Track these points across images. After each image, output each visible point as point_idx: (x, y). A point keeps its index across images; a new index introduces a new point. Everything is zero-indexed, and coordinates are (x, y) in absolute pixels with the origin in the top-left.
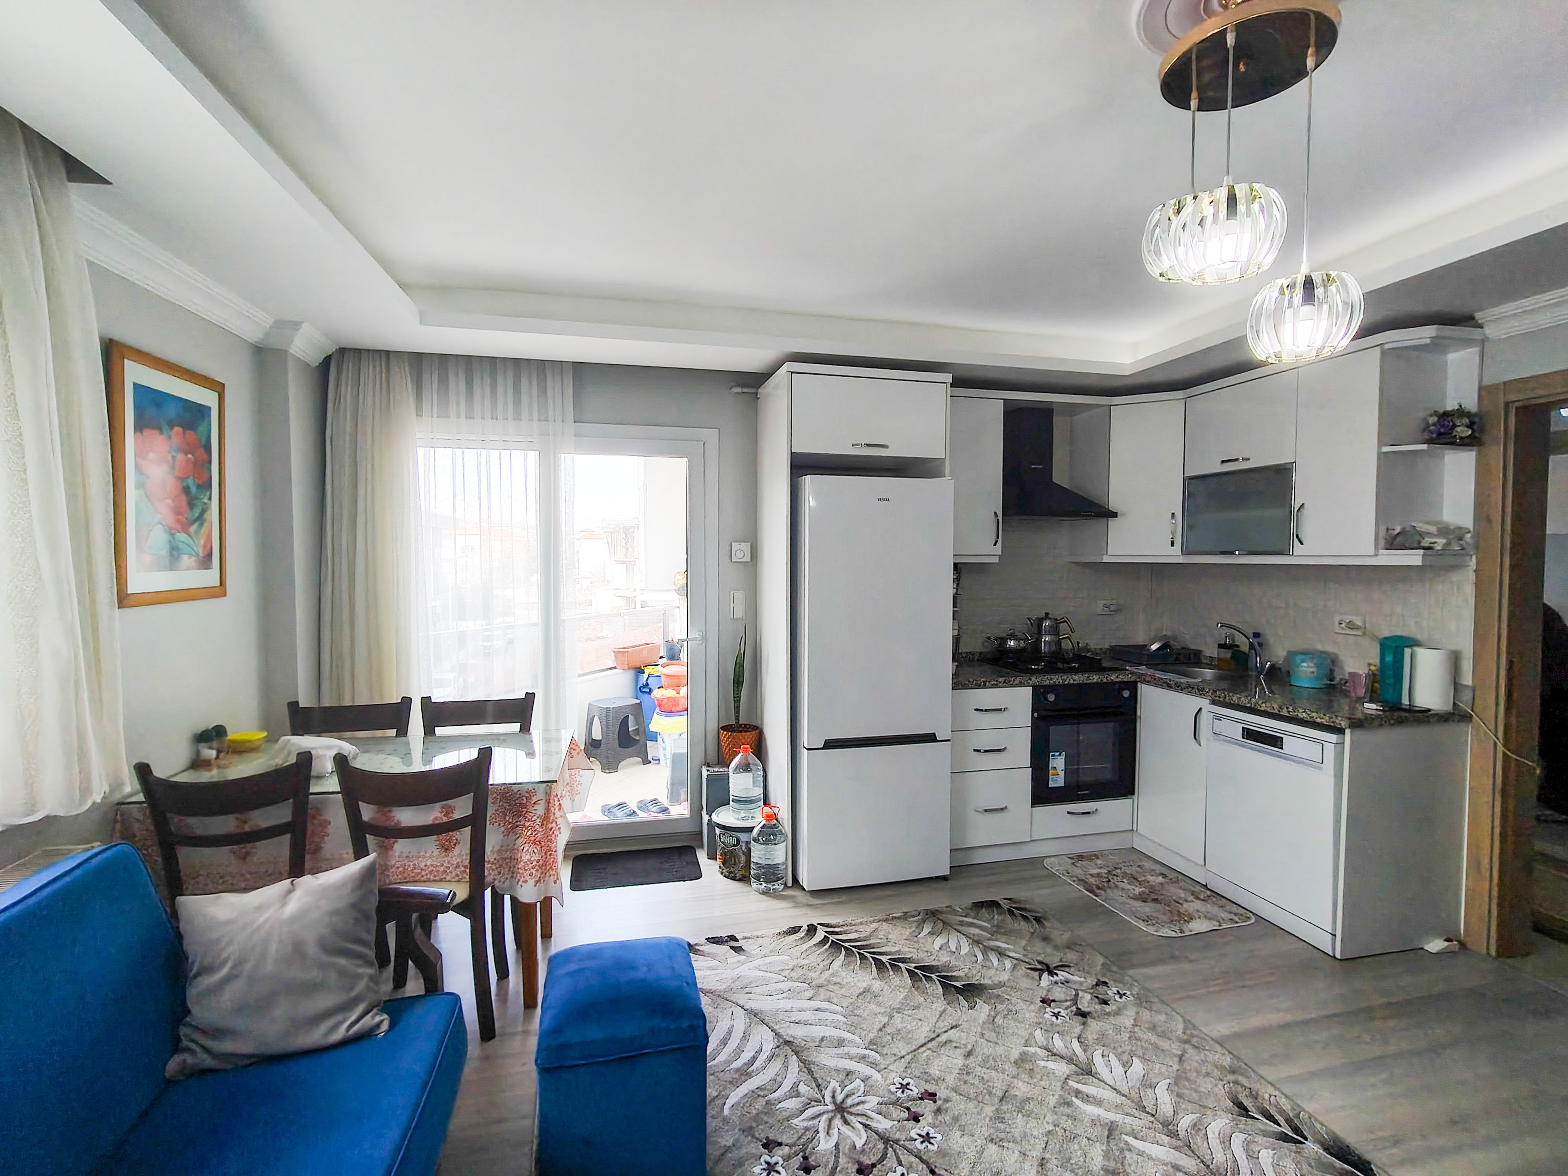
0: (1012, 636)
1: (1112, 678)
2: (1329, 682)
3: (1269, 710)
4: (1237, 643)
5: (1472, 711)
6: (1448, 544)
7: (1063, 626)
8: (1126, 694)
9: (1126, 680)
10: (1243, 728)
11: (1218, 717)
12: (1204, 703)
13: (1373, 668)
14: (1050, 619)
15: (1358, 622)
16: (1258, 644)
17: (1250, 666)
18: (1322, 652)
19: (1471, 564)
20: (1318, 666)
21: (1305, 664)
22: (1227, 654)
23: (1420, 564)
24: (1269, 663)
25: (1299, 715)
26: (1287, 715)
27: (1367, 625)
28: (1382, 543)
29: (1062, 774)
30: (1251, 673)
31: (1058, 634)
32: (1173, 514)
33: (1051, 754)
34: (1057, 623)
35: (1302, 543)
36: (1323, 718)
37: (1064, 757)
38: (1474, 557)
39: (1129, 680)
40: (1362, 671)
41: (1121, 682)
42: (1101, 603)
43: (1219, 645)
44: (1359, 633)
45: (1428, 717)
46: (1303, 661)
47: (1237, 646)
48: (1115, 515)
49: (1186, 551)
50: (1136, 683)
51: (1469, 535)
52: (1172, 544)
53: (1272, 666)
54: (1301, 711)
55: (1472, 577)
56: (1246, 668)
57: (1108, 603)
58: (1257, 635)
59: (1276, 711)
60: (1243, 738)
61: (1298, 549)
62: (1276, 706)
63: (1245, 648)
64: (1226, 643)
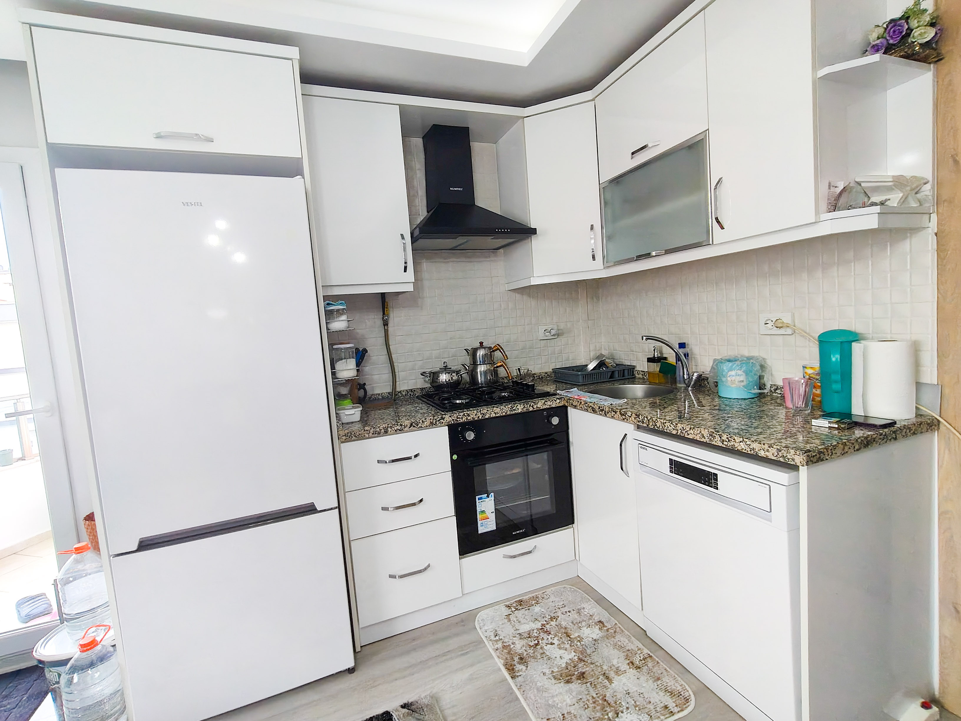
0: (446, 369)
1: (538, 406)
2: (760, 391)
3: (698, 438)
4: (665, 356)
5: (940, 416)
6: (904, 200)
7: (498, 354)
8: (555, 421)
9: (553, 406)
10: (671, 460)
11: (644, 446)
12: (628, 428)
13: (809, 371)
14: (485, 348)
15: (787, 319)
16: (685, 355)
17: (678, 379)
18: (749, 358)
19: (931, 225)
20: (747, 373)
21: (733, 373)
22: (656, 367)
23: (876, 226)
24: (695, 374)
25: (736, 445)
26: (721, 444)
27: (796, 321)
28: (824, 205)
29: (493, 517)
30: (679, 385)
31: (492, 363)
32: (592, 226)
33: (477, 497)
34: (492, 350)
35: (722, 228)
36: (768, 451)
37: (493, 498)
38: (934, 217)
39: (557, 405)
40: (797, 375)
41: (549, 408)
42: (542, 329)
43: (648, 359)
44: (789, 331)
45: (894, 432)
46: (731, 370)
47: (665, 359)
48: (533, 231)
49: (608, 263)
50: (565, 408)
51: (928, 187)
52: (594, 257)
53: (700, 376)
54: (738, 439)
55: (931, 242)
56: (674, 381)
57: (549, 327)
58: (682, 345)
59: (706, 440)
60: (671, 472)
61: (718, 234)
62: (706, 433)
63: (672, 360)
64: (654, 357)
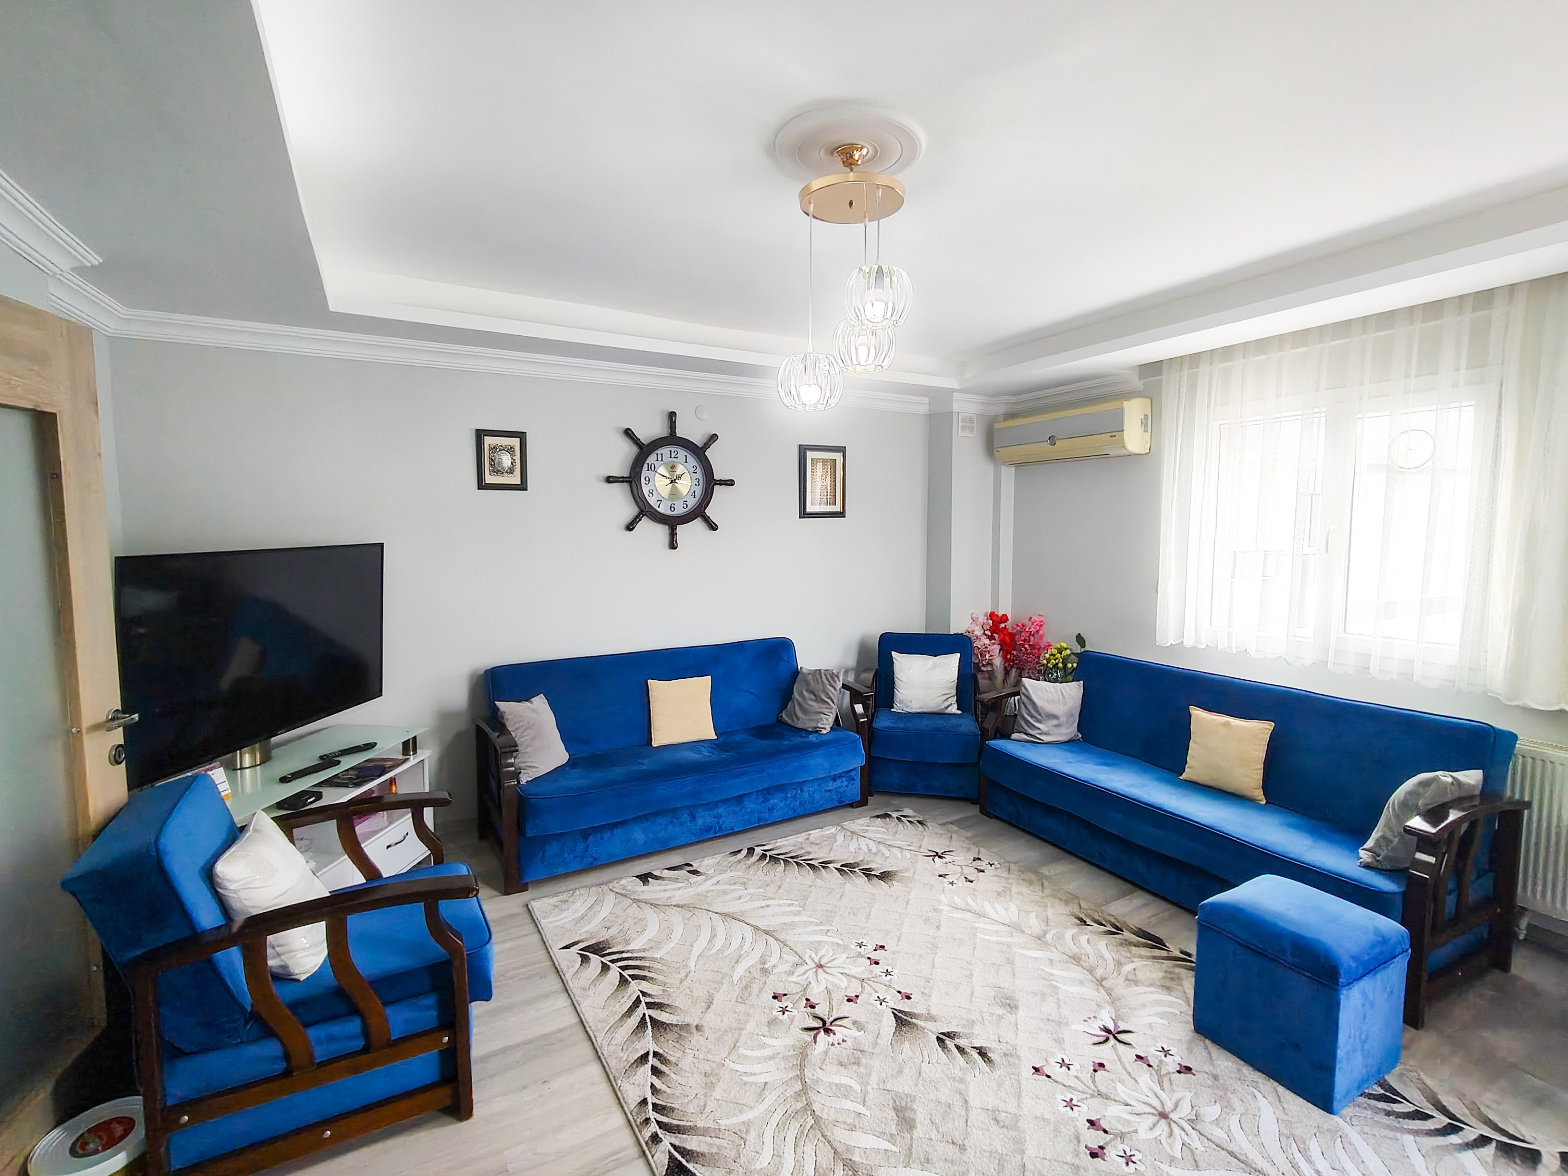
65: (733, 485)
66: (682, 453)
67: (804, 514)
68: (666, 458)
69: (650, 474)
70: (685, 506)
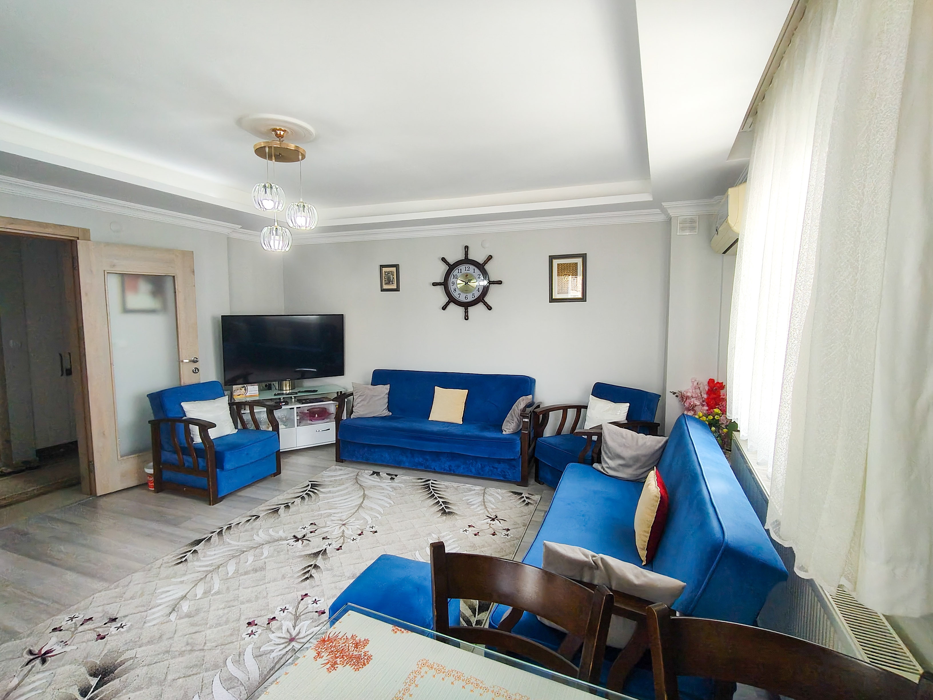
65: (501, 284)
66: (472, 267)
67: (552, 300)
68: (463, 271)
69: (454, 280)
70: (473, 297)
